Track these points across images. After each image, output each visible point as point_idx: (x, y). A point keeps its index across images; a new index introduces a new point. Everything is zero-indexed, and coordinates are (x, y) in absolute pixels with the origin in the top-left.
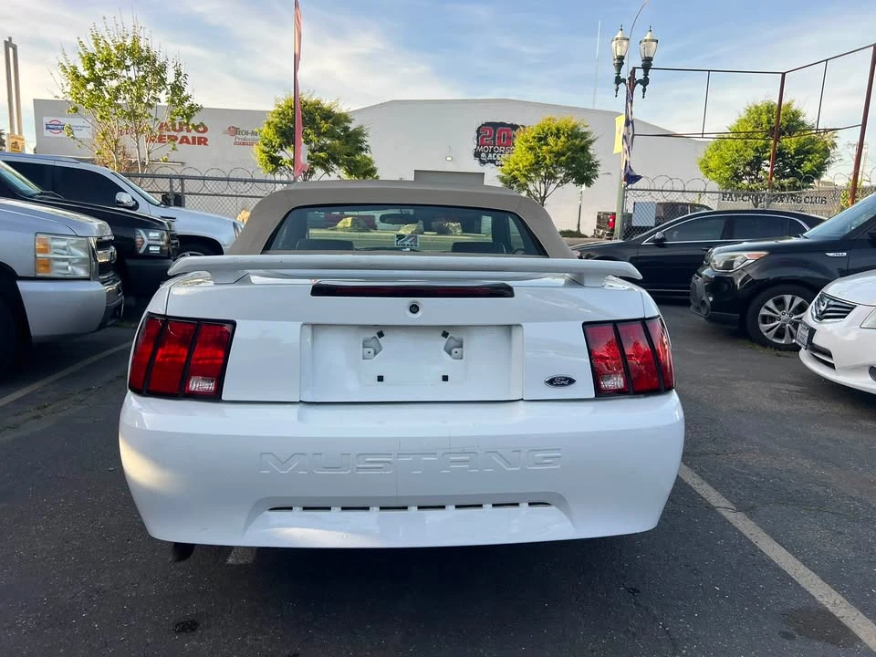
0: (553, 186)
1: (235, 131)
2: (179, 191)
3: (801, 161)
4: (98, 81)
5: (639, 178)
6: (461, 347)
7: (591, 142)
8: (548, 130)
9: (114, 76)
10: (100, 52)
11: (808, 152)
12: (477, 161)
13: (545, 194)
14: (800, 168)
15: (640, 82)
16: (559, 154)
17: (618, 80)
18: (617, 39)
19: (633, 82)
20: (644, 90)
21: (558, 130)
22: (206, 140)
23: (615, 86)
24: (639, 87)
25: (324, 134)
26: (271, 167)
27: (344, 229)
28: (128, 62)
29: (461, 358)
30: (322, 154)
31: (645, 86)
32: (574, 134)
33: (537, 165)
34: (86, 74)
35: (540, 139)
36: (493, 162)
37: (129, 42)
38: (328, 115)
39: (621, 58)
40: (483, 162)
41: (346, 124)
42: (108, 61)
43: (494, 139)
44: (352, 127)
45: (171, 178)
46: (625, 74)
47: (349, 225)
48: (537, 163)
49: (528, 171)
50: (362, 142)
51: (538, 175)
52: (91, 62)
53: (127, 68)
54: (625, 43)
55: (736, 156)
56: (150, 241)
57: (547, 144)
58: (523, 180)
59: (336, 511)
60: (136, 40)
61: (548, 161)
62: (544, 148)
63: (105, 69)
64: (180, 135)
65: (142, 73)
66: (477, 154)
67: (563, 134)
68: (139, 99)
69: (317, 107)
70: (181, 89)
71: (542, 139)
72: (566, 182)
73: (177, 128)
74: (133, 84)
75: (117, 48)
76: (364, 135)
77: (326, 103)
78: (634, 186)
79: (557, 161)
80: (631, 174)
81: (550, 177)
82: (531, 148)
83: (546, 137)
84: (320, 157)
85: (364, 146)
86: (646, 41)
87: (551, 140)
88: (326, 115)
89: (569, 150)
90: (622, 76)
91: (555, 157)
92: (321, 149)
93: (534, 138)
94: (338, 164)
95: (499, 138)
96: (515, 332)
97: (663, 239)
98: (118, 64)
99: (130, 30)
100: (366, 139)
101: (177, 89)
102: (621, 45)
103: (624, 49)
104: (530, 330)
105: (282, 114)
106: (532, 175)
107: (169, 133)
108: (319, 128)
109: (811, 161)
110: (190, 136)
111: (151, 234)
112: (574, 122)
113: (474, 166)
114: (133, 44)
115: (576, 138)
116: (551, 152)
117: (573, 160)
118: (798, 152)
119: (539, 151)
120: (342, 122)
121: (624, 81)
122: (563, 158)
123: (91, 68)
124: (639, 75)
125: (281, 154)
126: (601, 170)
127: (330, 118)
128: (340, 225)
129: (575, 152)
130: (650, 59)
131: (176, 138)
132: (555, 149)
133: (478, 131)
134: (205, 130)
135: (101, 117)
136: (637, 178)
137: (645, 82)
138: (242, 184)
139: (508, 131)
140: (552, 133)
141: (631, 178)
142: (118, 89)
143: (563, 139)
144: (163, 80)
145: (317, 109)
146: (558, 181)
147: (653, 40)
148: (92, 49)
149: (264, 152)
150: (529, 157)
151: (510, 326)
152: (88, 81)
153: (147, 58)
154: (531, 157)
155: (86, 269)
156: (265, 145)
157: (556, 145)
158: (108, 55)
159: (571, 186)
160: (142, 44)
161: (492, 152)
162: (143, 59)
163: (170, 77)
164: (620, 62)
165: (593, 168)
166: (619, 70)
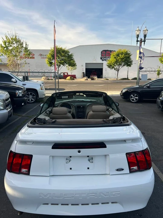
0: (121, 67)
1: (41, 55)
2: (27, 75)
4: (7, 47)
5: (143, 68)
6: (92, 159)
7: (131, 55)
9: (11, 46)
10: (7, 40)
12: (101, 60)
13: (119, 69)
15: (143, 41)
16: (122, 59)
17: (137, 41)
18: (137, 30)
19: (141, 41)
20: (144, 43)
21: (122, 53)
22: (34, 57)
23: (137, 43)
24: (143, 43)
25: (63, 56)
26: (50, 65)
27: (68, 79)
28: (14, 43)
29: (93, 163)
30: (62, 61)
31: (144, 42)
32: (126, 53)
33: (116, 62)
34: (4, 46)
35: (117, 55)
36: (105, 60)
37: (14, 37)
38: (64, 51)
39: (138, 35)
40: (103, 60)
42: (9, 43)
43: (105, 54)
44: (70, 54)
45: (25, 72)
46: (139, 39)
47: (69, 78)
48: (116, 61)
49: (114, 63)
50: (72, 57)
51: (117, 64)
52: (5, 43)
53: (14, 44)
54: (139, 31)
56: (19, 93)
57: (119, 56)
58: (113, 66)
59: (60, 205)
60: (16, 37)
61: (119, 61)
62: (118, 57)
63: (9, 44)
65: (17, 45)
66: (101, 58)
68: (17, 51)
69: (61, 49)
70: (27, 48)
71: (118, 55)
72: (124, 66)
74: (15, 48)
75: (11, 39)
77: (63, 48)
78: (142, 70)
79: (122, 61)
80: (141, 67)
81: (120, 65)
82: (115, 58)
83: (119, 54)
86: (145, 30)
87: (120, 55)
89: (125, 57)
90: (138, 40)
92: (62, 60)
93: (116, 55)
95: (107, 54)
96: (107, 157)
97: (149, 86)
98: (12, 43)
99: (14, 34)
101: (26, 48)
102: (138, 32)
103: (139, 33)
104: (111, 156)
106: (115, 64)
108: (62, 55)
111: (20, 91)
112: (126, 50)
113: (101, 61)
114: (15, 38)
115: (127, 55)
117: (126, 60)
120: (67, 53)
121: (139, 41)
122: (123, 60)
123: (5, 44)
124: (143, 39)
125: (52, 61)
126: (133, 63)
127: (64, 52)
128: (67, 78)
129: (127, 58)
130: (146, 35)
132: (121, 58)
133: (101, 52)
134: (34, 55)
135: (8, 56)
136: (142, 68)
137: (144, 41)
139: (109, 52)
141: (141, 68)
142: (12, 49)
143: (123, 55)
144: (23, 47)
145: (61, 50)
146: (122, 66)
147: (147, 30)
148: (5, 39)
149: (48, 61)
151: (106, 155)
152: (5, 48)
153: (19, 41)
154: (115, 60)
155: (3, 107)
156: (48, 59)
158: (9, 41)
159: (125, 67)
160: (17, 38)
161: (105, 58)
162: (18, 41)
163: (24, 46)
164: (138, 36)
165: (131, 62)
166: (138, 38)
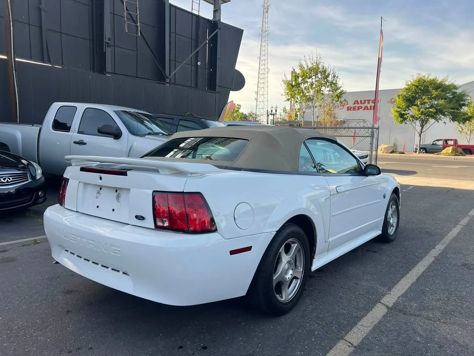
1: (393, 101)
4: (298, 85)
25: (434, 98)
26: (400, 119)
27: (445, 154)
30: (432, 110)
38: (439, 86)
41: (454, 90)
44: (459, 91)
47: (450, 152)
50: (464, 100)
52: (296, 78)
64: (363, 106)
69: (433, 82)
73: (363, 102)
75: (309, 69)
76: (468, 96)
77: (439, 80)
84: (430, 112)
85: (466, 103)
88: (437, 86)
92: (432, 107)
94: (444, 115)
100: (469, 98)
101: (333, 84)
105: (408, 90)
107: (358, 105)
108: (431, 95)
110: (369, 106)
120: (451, 89)
125: (408, 111)
127: (441, 87)
128: (444, 152)
131: (362, 107)
138: (343, 130)
145: (432, 84)
149: (397, 112)
153: (322, 72)
156: (398, 108)
160: (321, 65)
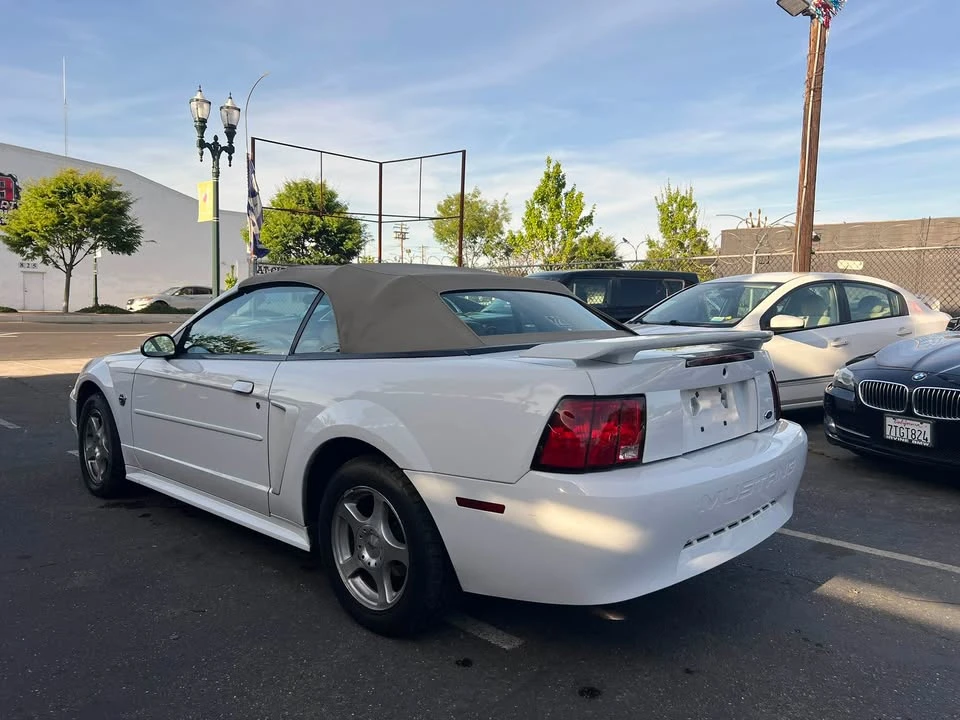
0: (81, 253)
3: (344, 239)
7: (129, 203)
8: (75, 184)
11: (347, 232)
13: (72, 261)
14: (342, 245)
15: (224, 149)
16: (90, 215)
17: (202, 144)
18: (197, 100)
19: (217, 149)
20: (230, 159)
21: (88, 186)
23: (199, 149)
24: (224, 155)
31: (230, 154)
32: (109, 195)
33: (62, 226)
35: (62, 195)
39: (203, 121)
46: (208, 139)
48: (60, 223)
49: (49, 231)
51: (64, 238)
54: (206, 105)
55: (284, 230)
57: (74, 202)
58: (42, 242)
61: (76, 222)
62: (71, 206)
67: (96, 192)
71: (65, 195)
72: (99, 248)
79: (89, 223)
81: (79, 241)
82: (51, 205)
83: (70, 193)
86: (228, 107)
87: (79, 197)
89: (104, 211)
90: (206, 140)
91: (86, 218)
93: (54, 192)
102: (202, 107)
103: (206, 113)
106: (56, 236)
109: (350, 240)
112: (106, 178)
115: (111, 197)
116: (80, 212)
117: (110, 223)
118: (340, 230)
119: (63, 209)
121: (208, 145)
122: (97, 220)
124: (223, 142)
126: (144, 237)
129: (113, 213)
130: (234, 127)
132: (86, 208)
137: (230, 150)
140: (79, 189)
141: (259, 251)
143: (95, 197)
146: (87, 246)
147: (236, 109)
150: (50, 215)
154: (52, 215)
157: (87, 204)
164: (202, 125)
165: (134, 232)
166: (203, 133)
